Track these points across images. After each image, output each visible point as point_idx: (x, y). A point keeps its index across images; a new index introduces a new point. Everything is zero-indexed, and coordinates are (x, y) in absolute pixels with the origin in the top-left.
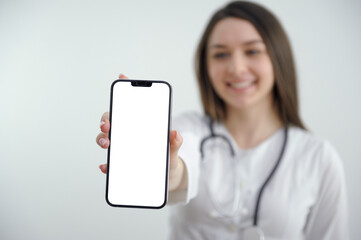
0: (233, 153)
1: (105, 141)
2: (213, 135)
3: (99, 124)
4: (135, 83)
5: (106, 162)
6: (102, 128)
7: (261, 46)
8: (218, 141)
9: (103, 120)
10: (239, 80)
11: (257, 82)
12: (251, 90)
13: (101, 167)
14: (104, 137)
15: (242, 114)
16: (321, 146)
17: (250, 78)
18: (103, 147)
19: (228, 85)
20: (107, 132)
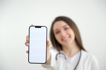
0: (66, 58)
1: (28, 44)
2: (60, 53)
3: (26, 39)
4: (36, 27)
5: (28, 50)
6: (27, 40)
7: (68, 26)
8: (61, 55)
9: (27, 38)
10: (65, 38)
11: (70, 37)
12: (69, 39)
13: (27, 52)
14: (27, 43)
15: (67, 48)
16: (91, 57)
17: (68, 36)
18: (27, 46)
19: (62, 40)
20: (28, 42)
